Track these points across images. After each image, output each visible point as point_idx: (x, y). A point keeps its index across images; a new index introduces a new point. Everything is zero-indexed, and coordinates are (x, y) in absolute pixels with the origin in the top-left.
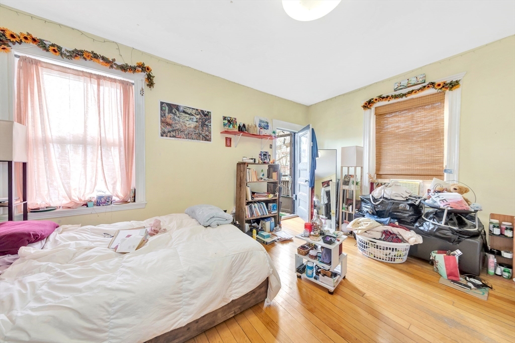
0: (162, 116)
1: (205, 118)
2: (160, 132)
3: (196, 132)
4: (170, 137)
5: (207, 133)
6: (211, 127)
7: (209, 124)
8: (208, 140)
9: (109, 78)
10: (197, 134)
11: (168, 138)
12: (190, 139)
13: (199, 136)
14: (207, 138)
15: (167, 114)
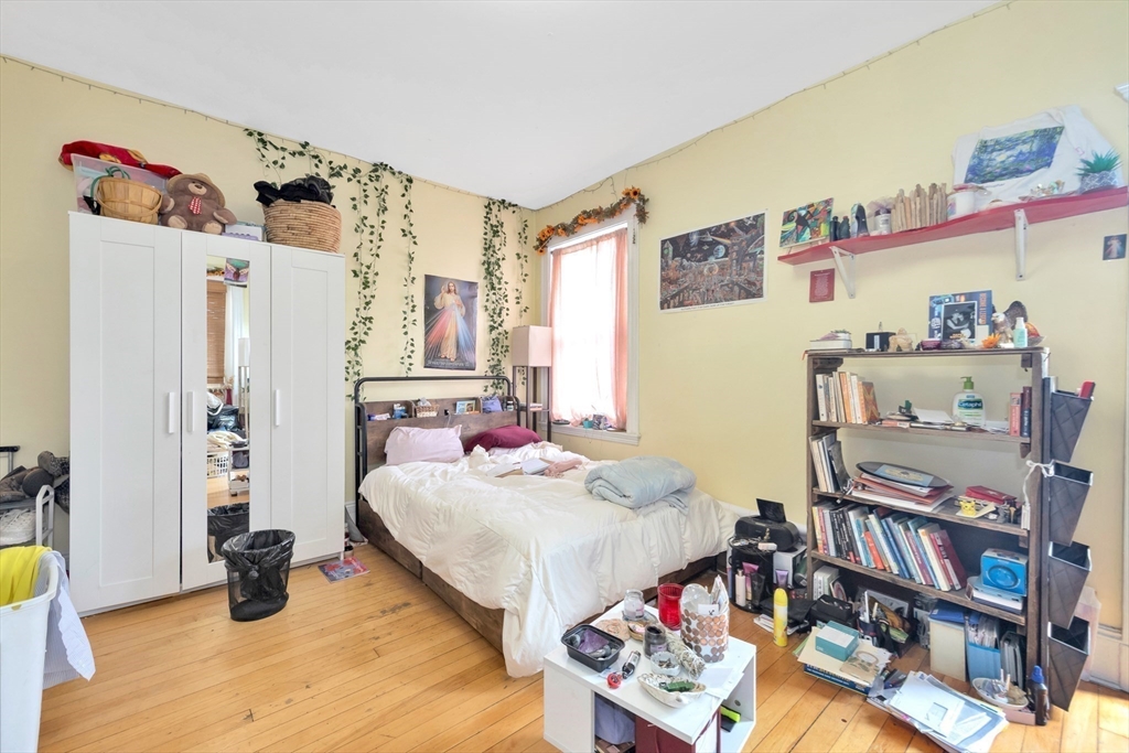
0: (663, 269)
1: (748, 236)
2: (659, 301)
3: (726, 282)
4: (675, 307)
5: (753, 277)
6: (765, 256)
7: (758, 250)
8: (754, 296)
9: (606, 235)
10: (727, 285)
11: (672, 310)
12: (709, 301)
13: (732, 290)
14: (753, 289)
15: (670, 262)
